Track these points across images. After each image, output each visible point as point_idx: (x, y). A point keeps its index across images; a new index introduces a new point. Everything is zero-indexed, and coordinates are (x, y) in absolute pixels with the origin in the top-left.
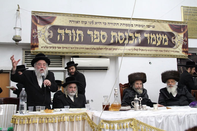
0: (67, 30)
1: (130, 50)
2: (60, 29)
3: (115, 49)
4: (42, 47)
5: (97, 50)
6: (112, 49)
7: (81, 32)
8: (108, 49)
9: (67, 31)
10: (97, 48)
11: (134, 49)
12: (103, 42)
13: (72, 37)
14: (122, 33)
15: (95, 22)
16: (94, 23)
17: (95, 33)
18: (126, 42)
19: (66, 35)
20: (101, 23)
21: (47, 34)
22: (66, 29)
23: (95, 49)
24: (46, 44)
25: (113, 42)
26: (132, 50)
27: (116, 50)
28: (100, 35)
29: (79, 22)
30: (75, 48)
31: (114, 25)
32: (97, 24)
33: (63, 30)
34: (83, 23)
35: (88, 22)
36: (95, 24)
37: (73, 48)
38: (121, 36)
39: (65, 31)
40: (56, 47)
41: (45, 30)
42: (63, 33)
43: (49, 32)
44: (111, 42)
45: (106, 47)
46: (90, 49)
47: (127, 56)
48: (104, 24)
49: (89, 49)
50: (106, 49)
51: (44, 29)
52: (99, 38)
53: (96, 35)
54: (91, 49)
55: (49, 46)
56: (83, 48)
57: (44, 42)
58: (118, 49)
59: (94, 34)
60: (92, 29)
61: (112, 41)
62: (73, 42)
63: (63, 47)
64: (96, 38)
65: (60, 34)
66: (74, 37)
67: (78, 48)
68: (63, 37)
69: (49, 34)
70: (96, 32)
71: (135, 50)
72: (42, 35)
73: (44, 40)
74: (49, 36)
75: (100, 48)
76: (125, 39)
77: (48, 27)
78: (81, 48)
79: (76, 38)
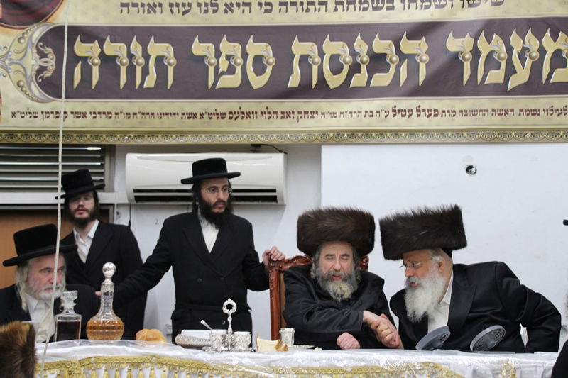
0: (112, 41)
1: (375, 114)
2: (83, 41)
3: (306, 113)
4: (14, 114)
5: (231, 118)
6: (296, 115)
7: (167, 47)
8: (275, 113)
9: (111, 48)
10: (230, 113)
11: (393, 111)
12: (255, 87)
13: (131, 70)
14: (341, 43)
15: (226, 5)
16: (222, 7)
17: (222, 50)
18: (359, 80)
19: (108, 62)
20: (249, 4)
21: (32, 62)
22: (108, 39)
23: (221, 116)
24: (30, 103)
25: (297, 85)
26: (383, 114)
27: (312, 117)
28: (245, 55)
29: (161, 5)
30: (139, 116)
31: (308, 10)
32: (232, 11)
33: (96, 42)
34: (175, 9)
35: (194, 6)
36: (226, 12)
37: (135, 114)
38: (335, 58)
39: (101, 46)
40: (69, 113)
41: (25, 44)
42: (97, 55)
43: (42, 55)
44: (289, 85)
45: (266, 104)
46: (202, 115)
47: (360, 141)
48: (264, 7)
49: (198, 116)
50: (269, 113)
51: (22, 41)
52: (239, 70)
53: (228, 57)
54: (206, 116)
55: (39, 107)
56: (174, 114)
57: (21, 95)
58: (323, 114)
59: (218, 54)
60: (212, 34)
61: (294, 81)
62: (132, 92)
63: (95, 113)
64: (225, 70)
65: (85, 59)
66: (139, 70)
67: (152, 114)
68: (96, 71)
69: (41, 62)
70: (227, 47)
71: (399, 116)
72: (14, 67)
73: (21, 87)
74: (41, 70)
75: (243, 113)
76: (355, 68)
77: (38, 32)
78: (167, 114)
79: (145, 72)
